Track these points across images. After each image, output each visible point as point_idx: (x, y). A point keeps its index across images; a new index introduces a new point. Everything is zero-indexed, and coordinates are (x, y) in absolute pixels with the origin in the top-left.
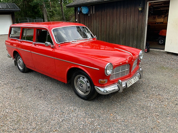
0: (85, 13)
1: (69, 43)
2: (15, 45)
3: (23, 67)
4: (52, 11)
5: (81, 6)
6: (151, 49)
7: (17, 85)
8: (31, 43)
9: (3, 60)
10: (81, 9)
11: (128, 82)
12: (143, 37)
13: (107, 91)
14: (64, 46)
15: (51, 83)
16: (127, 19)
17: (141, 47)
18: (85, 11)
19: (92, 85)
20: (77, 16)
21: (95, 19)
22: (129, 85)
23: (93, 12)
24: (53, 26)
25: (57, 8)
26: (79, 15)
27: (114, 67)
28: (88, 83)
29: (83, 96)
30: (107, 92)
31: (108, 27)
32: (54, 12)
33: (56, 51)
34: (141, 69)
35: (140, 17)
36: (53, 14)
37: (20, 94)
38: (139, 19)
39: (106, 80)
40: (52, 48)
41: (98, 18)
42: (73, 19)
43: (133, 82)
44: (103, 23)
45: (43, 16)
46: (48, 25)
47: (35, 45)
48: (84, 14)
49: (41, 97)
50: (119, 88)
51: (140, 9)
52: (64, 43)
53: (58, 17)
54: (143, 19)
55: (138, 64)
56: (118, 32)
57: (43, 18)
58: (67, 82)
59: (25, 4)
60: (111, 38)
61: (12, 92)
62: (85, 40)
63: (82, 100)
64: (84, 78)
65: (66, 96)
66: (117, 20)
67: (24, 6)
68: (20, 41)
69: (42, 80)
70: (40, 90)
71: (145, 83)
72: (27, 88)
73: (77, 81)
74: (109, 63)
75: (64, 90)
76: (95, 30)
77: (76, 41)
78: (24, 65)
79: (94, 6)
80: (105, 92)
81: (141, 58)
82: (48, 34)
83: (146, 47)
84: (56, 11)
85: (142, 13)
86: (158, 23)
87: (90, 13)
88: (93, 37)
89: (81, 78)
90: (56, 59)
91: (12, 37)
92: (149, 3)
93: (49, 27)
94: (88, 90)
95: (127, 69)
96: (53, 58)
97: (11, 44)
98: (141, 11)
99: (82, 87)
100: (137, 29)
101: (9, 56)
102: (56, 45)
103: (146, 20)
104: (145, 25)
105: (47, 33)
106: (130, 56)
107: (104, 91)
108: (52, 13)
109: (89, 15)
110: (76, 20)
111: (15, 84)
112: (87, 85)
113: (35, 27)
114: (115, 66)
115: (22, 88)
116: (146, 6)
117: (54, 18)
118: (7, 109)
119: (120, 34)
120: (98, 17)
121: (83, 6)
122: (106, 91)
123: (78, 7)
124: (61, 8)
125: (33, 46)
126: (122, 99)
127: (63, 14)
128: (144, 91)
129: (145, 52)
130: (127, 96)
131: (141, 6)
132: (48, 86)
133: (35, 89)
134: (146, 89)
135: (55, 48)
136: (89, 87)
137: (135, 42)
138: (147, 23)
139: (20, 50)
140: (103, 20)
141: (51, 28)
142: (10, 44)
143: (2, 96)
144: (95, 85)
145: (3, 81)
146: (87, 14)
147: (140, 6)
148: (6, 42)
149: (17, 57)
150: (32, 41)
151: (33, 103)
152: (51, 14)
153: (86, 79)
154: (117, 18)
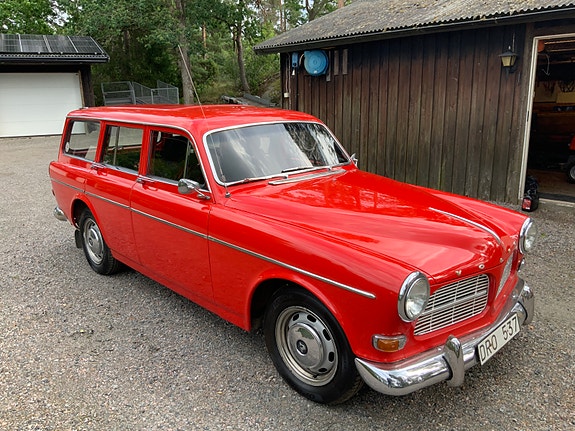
0: (315, 72)
1: (260, 184)
2: (81, 180)
3: (102, 255)
4: (210, 63)
5: (301, 48)
6: (542, 201)
7: (76, 322)
8: (133, 178)
9: (43, 224)
10: (303, 58)
11: (483, 343)
12: (517, 157)
13: (405, 378)
14: (244, 194)
15: (192, 320)
16: (461, 95)
17: (509, 189)
18: (314, 64)
19: (345, 351)
20: (288, 82)
21: (348, 94)
22: (486, 356)
23: (341, 69)
24: (210, 123)
25: (225, 54)
26: (296, 80)
27: (434, 286)
28: (328, 339)
29: (308, 388)
30: (403, 384)
31: (392, 118)
32: (215, 65)
33: (216, 211)
34: (526, 288)
35: (507, 89)
36: (212, 73)
37: (84, 361)
38: (503, 95)
39: (401, 340)
40: (203, 201)
41: (357, 90)
42: (272, 88)
43: (501, 343)
44: (375, 107)
45: (180, 77)
46: (192, 118)
47: (145, 184)
48: (313, 77)
49: (155, 379)
50: (449, 366)
51: (507, 62)
52: (244, 183)
53: (224, 82)
54: (516, 94)
55: (515, 266)
56: (427, 138)
57: (180, 86)
58: (251, 324)
59: (126, 40)
60: (403, 157)
61: (57, 350)
62: (317, 171)
63: (303, 401)
64: (314, 320)
65: (245, 379)
66: (424, 96)
67: (121, 45)
68: (97, 169)
69: (162, 307)
70: (154, 349)
71: (538, 338)
72: (110, 335)
73: (287, 329)
74: (413, 275)
75: (238, 355)
76: (347, 127)
77: (286, 175)
78: (106, 251)
79: (346, 51)
80: (395, 383)
81: (528, 244)
82: (189, 151)
83: (525, 192)
84: (220, 61)
85: (514, 75)
86: (564, 107)
87: (332, 71)
88: (346, 161)
89: (303, 317)
90: (215, 243)
91: (71, 152)
92: (540, 41)
93: (195, 126)
94: (328, 364)
95: (480, 293)
96: (202, 237)
97: (68, 176)
98: (511, 67)
99: (305, 352)
100: (493, 128)
101: (59, 214)
102: (216, 190)
103: (526, 98)
104: (524, 114)
105: (188, 146)
106: (490, 243)
107: (389, 381)
108: (208, 69)
109: (328, 79)
110: (286, 95)
111: (69, 317)
112: (323, 345)
113: (146, 125)
114: (435, 282)
115: (93, 338)
116: (527, 51)
117: (212, 85)
118: (29, 422)
119: (432, 144)
120: (357, 85)
121: (311, 50)
122: (400, 379)
123: (291, 54)
124: (235, 53)
125: (139, 187)
126: (455, 404)
127: (241, 73)
128: (538, 373)
129: (524, 210)
130: (477, 395)
131: (511, 51)
132: (180, 333)
133: (136, 345)
134: (547, 364)
135: (210, 200)
136: (332, 355)
137: (487, 174)
138: (529, 108)
139: (94, 197)
140: (375, 98)
141: (201, 128)
142: (65, 174)
143: (22, 366)
144: (357, 352)
145: (32, 304)
146: (322, 77)
147: (508, 51)
148: (51, 167)
149: (86, 219)
150: (136, 169)
151: (126, 402)
152: (204, 70)
153: (320, 326)
154: (425, 90)
